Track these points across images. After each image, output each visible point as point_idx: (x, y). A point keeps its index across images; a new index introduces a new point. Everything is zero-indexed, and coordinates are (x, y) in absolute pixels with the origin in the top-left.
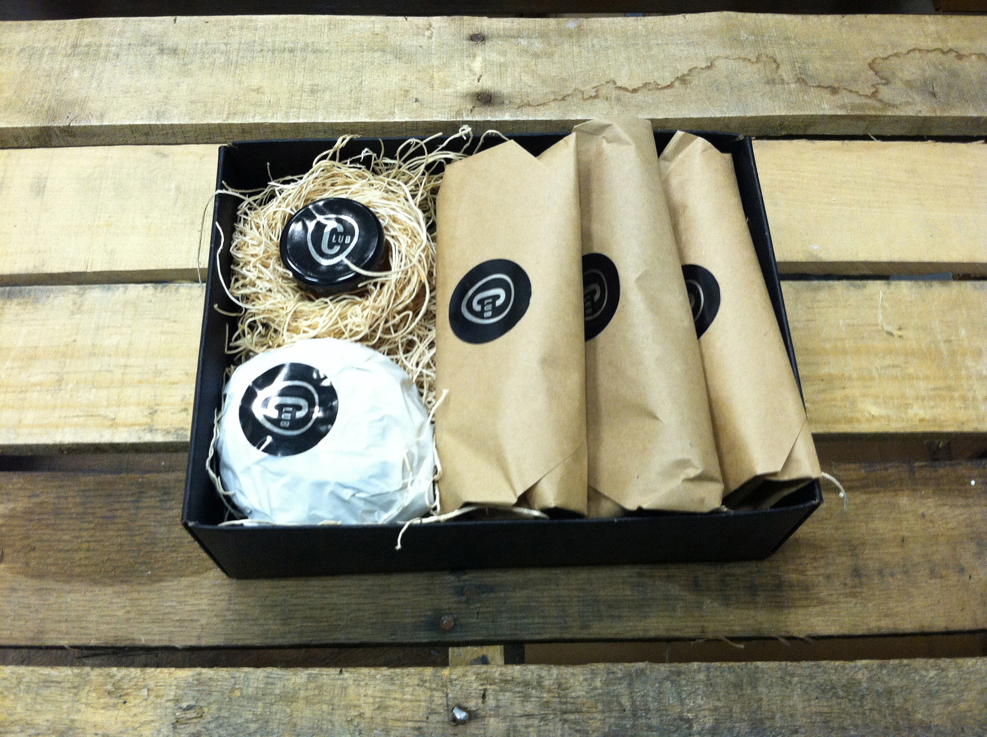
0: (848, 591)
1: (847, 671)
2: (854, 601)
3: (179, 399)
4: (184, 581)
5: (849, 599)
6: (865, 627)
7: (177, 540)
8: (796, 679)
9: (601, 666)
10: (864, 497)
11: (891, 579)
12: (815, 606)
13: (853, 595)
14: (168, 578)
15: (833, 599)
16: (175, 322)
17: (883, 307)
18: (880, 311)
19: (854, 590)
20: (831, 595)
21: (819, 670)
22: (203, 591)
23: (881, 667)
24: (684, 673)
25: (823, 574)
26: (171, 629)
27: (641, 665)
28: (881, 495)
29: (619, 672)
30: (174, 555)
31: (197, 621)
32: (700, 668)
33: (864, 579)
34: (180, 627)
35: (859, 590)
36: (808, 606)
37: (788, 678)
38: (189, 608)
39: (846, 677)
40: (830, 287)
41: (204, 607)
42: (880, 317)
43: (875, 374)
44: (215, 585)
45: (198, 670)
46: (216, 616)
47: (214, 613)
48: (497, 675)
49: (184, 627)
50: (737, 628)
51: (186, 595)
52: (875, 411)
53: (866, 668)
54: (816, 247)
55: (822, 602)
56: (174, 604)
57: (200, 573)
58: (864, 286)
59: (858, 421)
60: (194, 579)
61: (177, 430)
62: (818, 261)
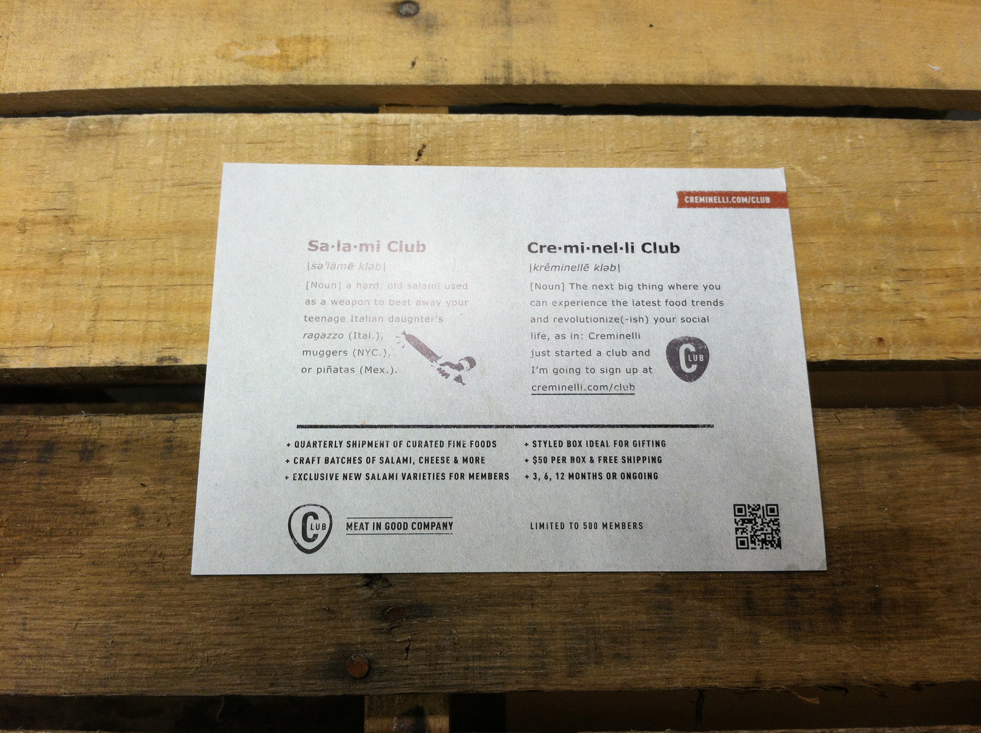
15: (956, 625)
54: (937, 68)
55: (940, 630)
62: (940, 88)
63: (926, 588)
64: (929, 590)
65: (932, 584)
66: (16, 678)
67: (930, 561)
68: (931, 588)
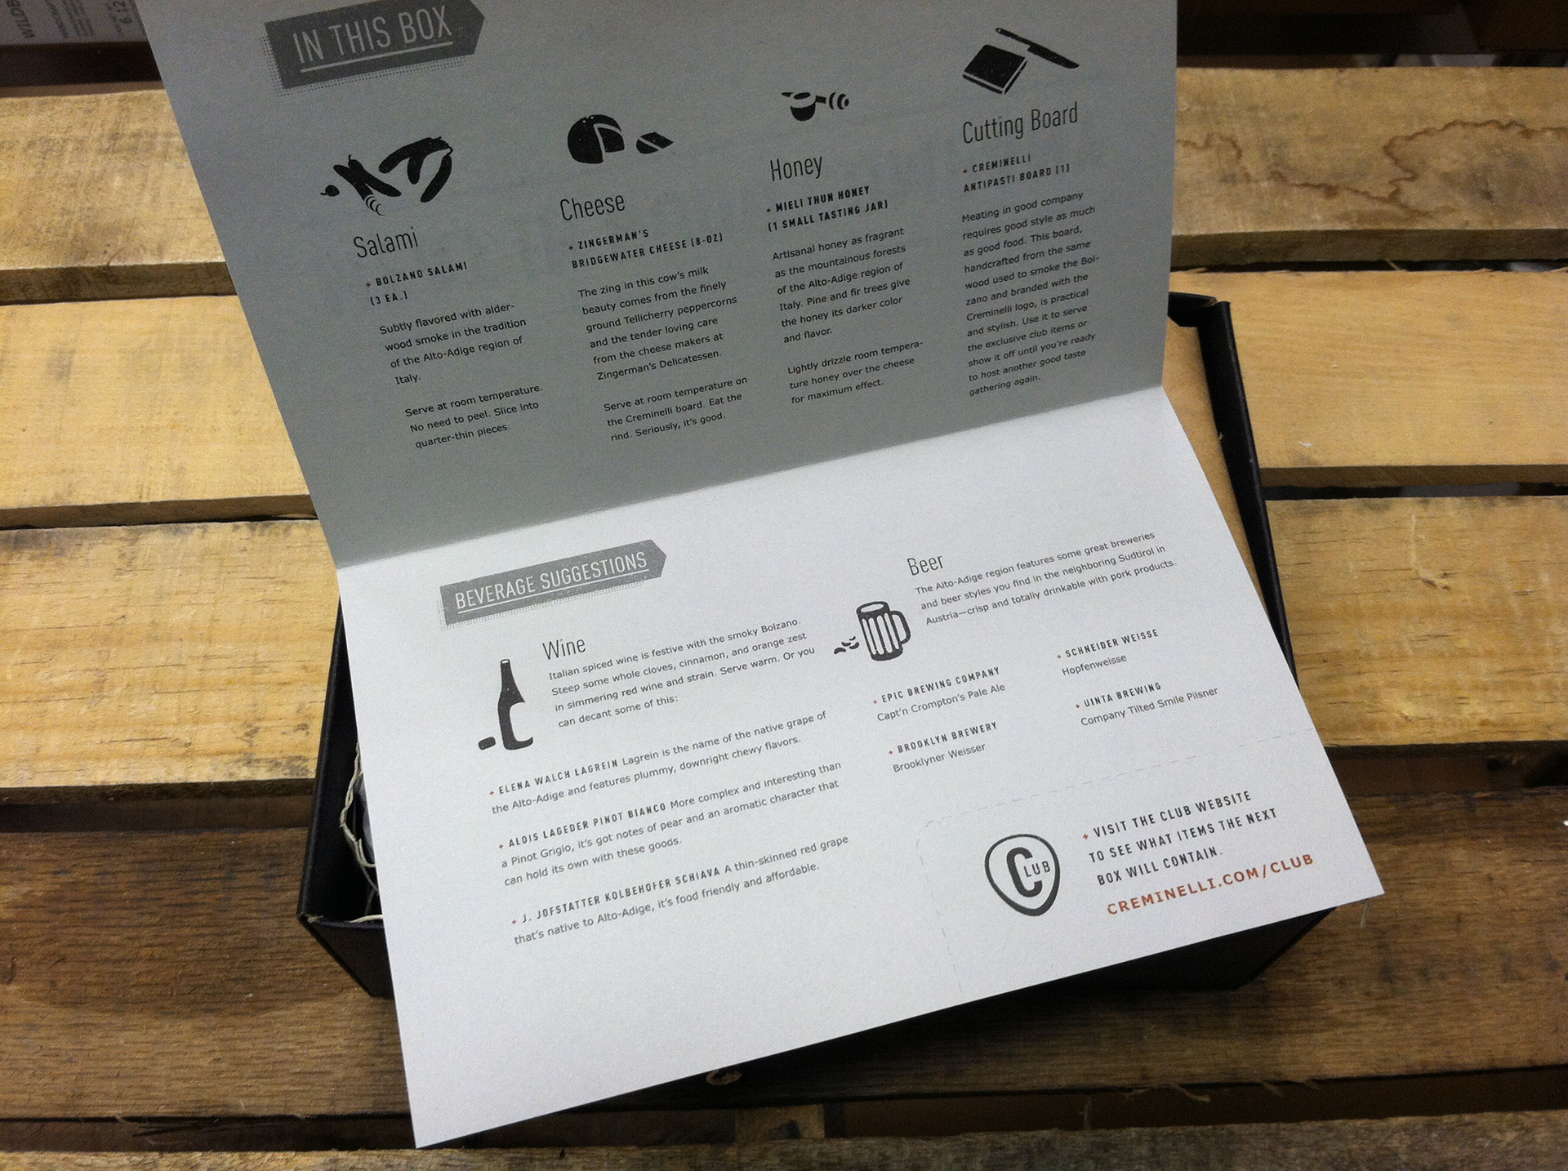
0: (1374, 1004)
1: (1375, 1136)
2: (1383, 1020)
3: (292, 709)
4: (308, 1009)
5: (1375, 1018)
6: (1402, 1063)
7: (295, 941)
8: (1293, 1151)
9: (982, 1137)
10: (1396, 850)
11: (1440, 984)
12: (1321, 1031)
13: (1381, 1011)
14: (283, 1005)
15: (1351, 1018)
16: (285, 582)
17: (1417, 540)
18: (1413, 546)
19: (1383, 1003)
20: (1348, 1012)
21: (1331, 1135)
22: (338, 1024)
23: (1430, 1127)
24: (1115, 1146)
25: (1332, 979)
26: (286, 1087)
27: (1046, 1134)
28: (1422, 845)
29: (1011, 1147)
30: (290, 965)
31: (330, 1073)
32: (1140, 1136)
33: (1399, 985)
34: (299, 1084)
35: (1389, 1002)
36: (1312, 1032)
37: (1281, 1149)
38: (314, 1052)
39: (1373, 1146)
40: (1333, 509)
41: (339, 1051)
42: (1414, 558)
43: (1408, 649)
44: (358, 1015)
45: (333, 1154)
46: (358, 1065)
47: (355, 1061)
48: (814, 1155)
49: (307, 1084)
50: (1200, 1070)
51: (309, 1033)
52: (1409, 710)
53: (1405, 1130)
54: (1308, 445)
55: (1333, 1024)
56: (291, 1047)
57: (333, 995)
58: (1387, 507)
59: (1384, 726)
60: (322, 1005)
61: (292, 759)
62: (1313, 466)
63: (1316, 980)
64: (1319, 982)
65: (1322, 977)
66: (374, 1095)
67: (1319, 953)
68: (1322, 980)
